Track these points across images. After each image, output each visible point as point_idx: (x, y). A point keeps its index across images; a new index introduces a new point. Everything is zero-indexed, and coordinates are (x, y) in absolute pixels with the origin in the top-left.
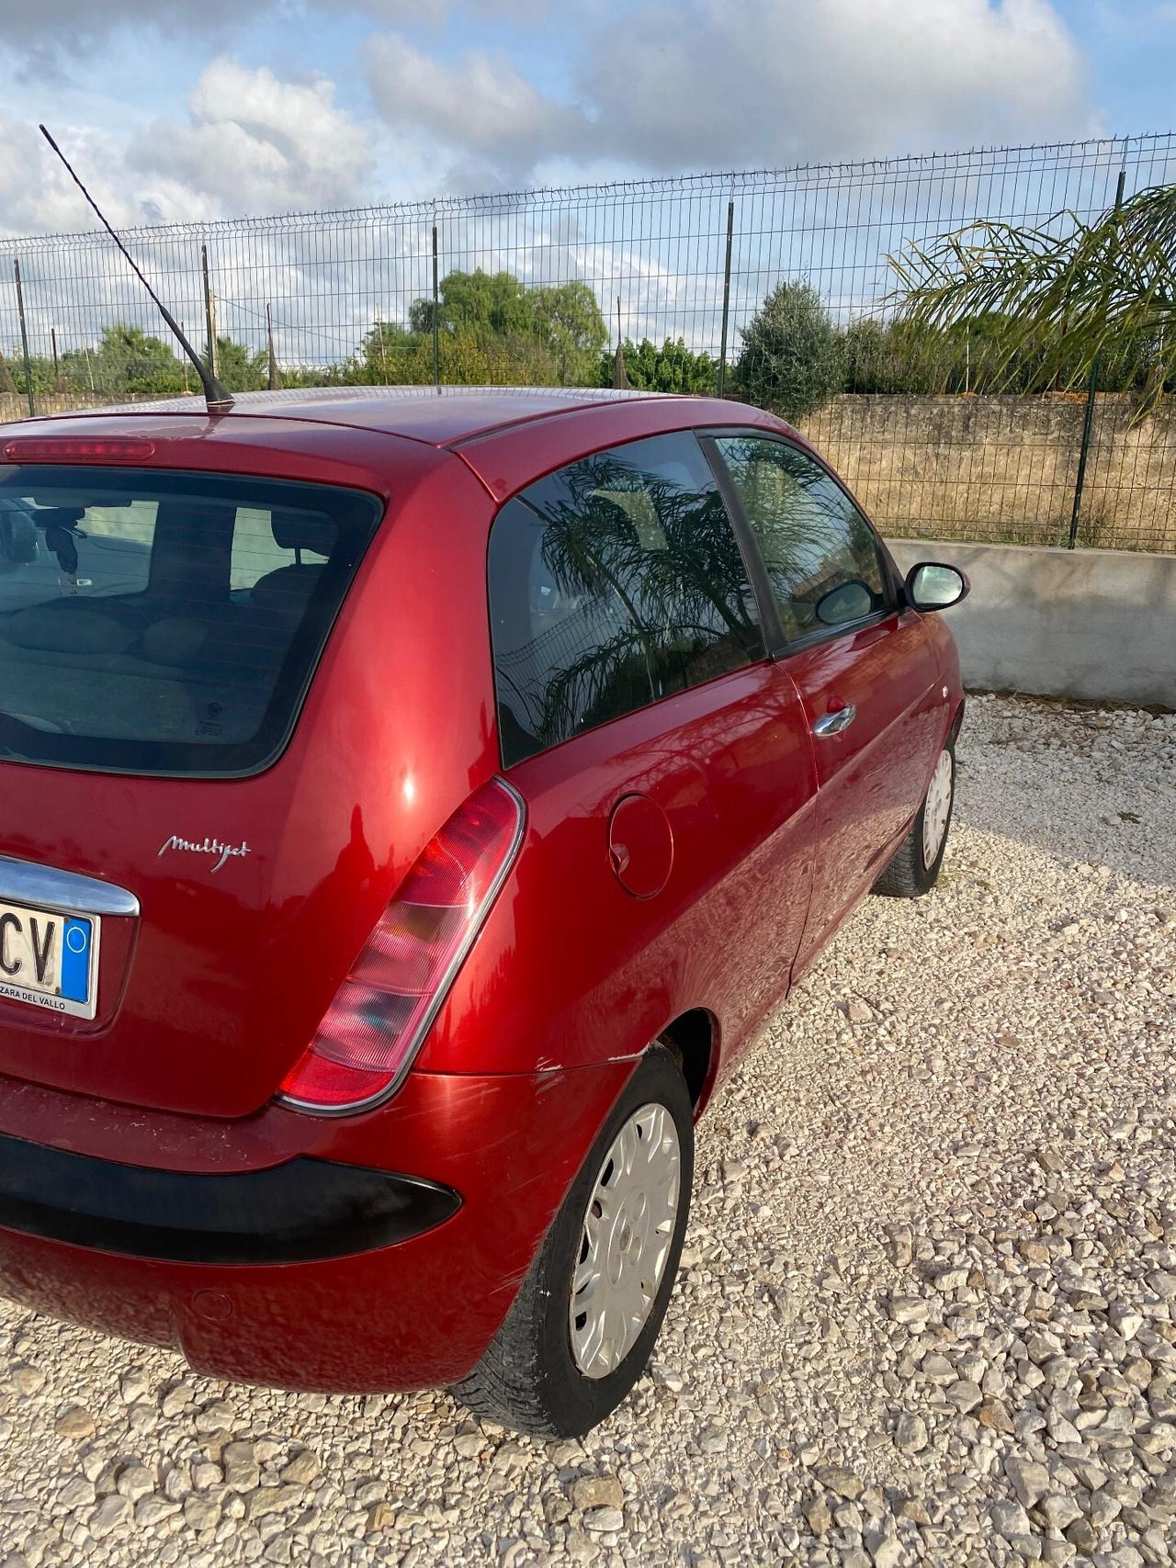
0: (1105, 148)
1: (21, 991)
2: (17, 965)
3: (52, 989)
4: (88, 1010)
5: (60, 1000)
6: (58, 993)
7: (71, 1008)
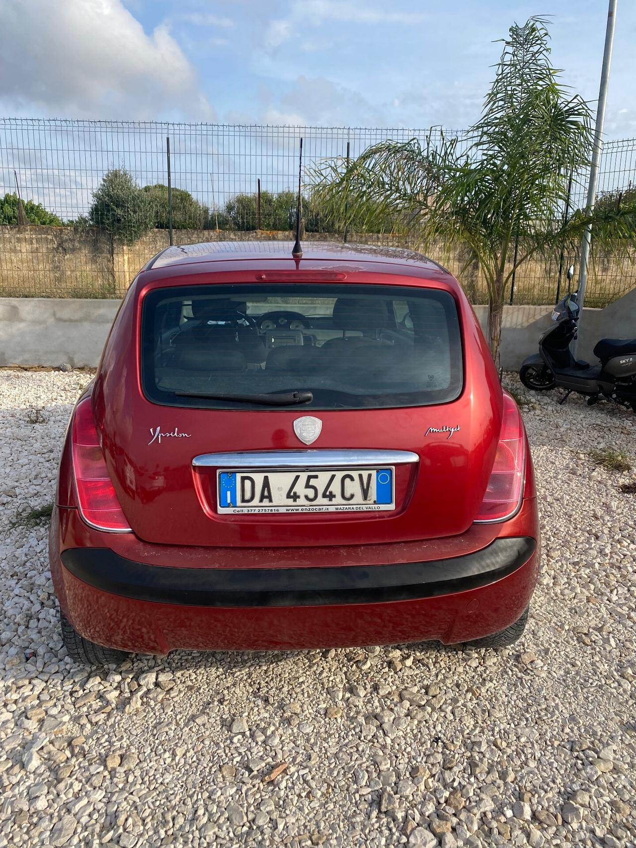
0: (340, 131)
1: (354, 506)
2: (352, 496)
3: (372, 502)
4: (392, 507)
5: (376, 506)
6: (375, 503)
7: (383, 507)
